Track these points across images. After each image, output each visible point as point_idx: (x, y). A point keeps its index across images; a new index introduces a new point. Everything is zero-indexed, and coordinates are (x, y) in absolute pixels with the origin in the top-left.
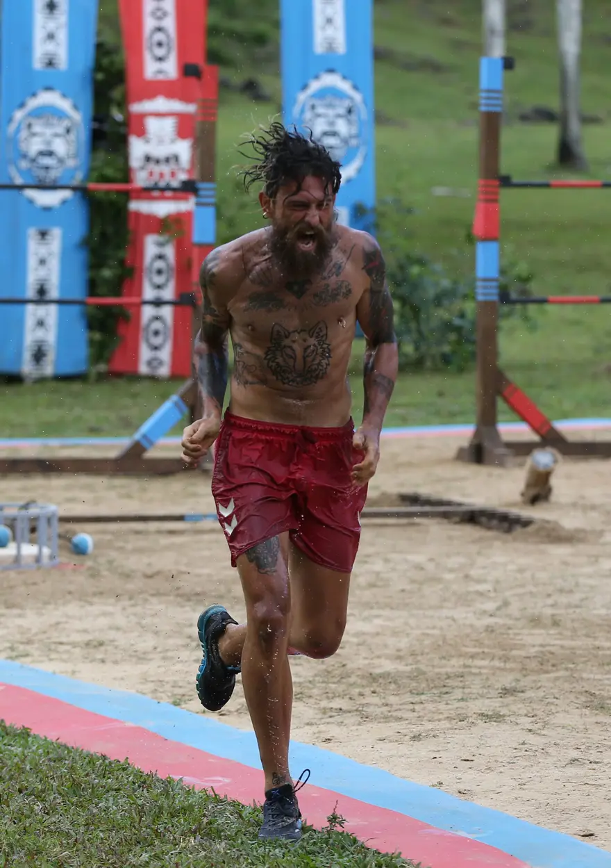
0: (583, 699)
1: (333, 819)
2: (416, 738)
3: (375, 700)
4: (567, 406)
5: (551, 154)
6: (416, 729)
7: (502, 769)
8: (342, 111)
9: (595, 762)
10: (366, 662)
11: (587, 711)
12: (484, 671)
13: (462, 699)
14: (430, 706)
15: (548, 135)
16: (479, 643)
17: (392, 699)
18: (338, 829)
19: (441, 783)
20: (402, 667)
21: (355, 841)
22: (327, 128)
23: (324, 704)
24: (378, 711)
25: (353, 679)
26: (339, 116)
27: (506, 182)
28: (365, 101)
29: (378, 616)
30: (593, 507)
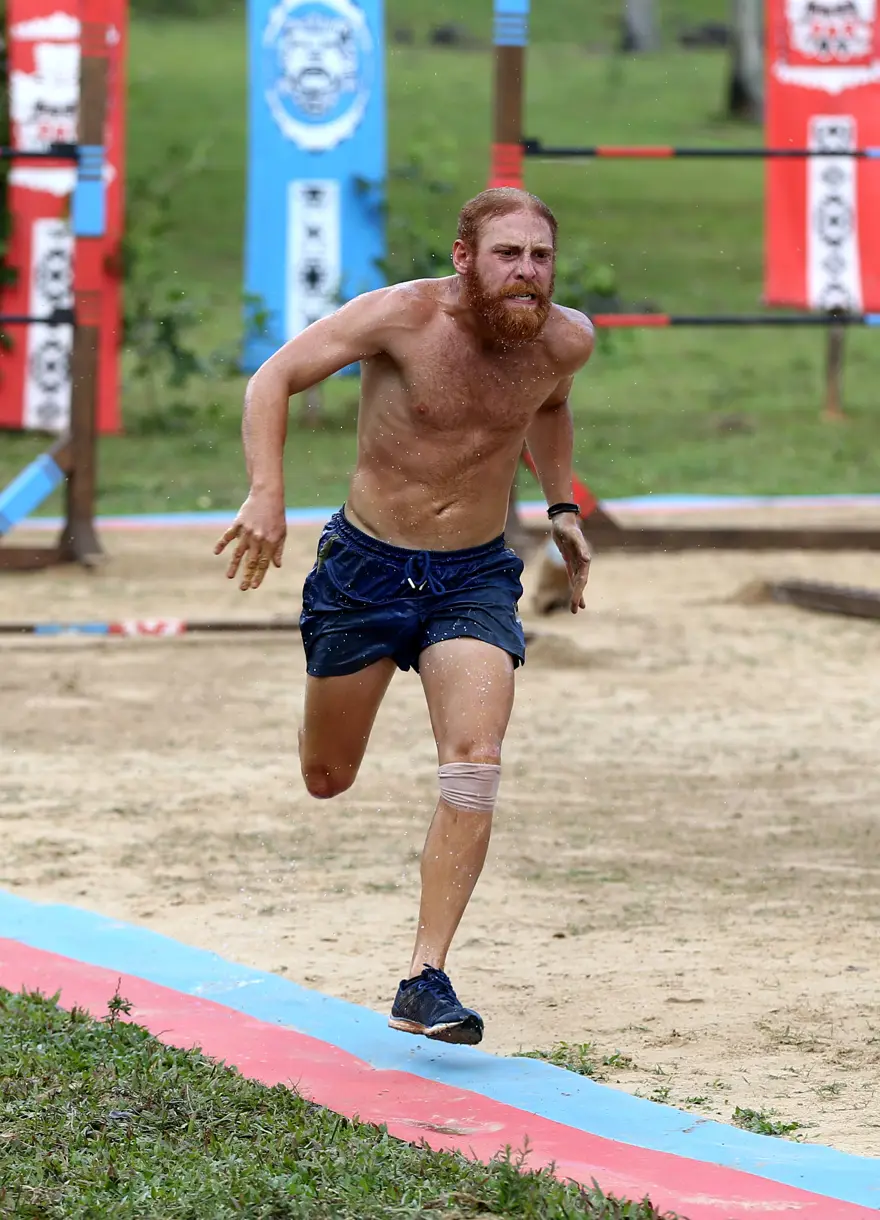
0: (516, 866)
1: (116, 1004)
2: (268, 912)
3: (232, 867)
4: (646, 479)
5: (716, 97)
6: (268, 902)
7: (373, 952)
8: (332, 36)
9: (503, 944)
10: (235, 820)
11: (515, 882)
12: (394, 832)
13: (351, 867)
14: (304, 875)
15: (712, 68)
16: (400, 797)
17: (256, 867)
18: (123, 1017)
19: (284, 969)
20: (283, 827)
21: (146, 1035)
22: (308, 64)
23: (160, 871)
24: (231, 881)
25: (212, 841)
26: (328, 45)
27: (532, 148)
28: (368, 23)
29: (273, 762)
30: (633, 620)
